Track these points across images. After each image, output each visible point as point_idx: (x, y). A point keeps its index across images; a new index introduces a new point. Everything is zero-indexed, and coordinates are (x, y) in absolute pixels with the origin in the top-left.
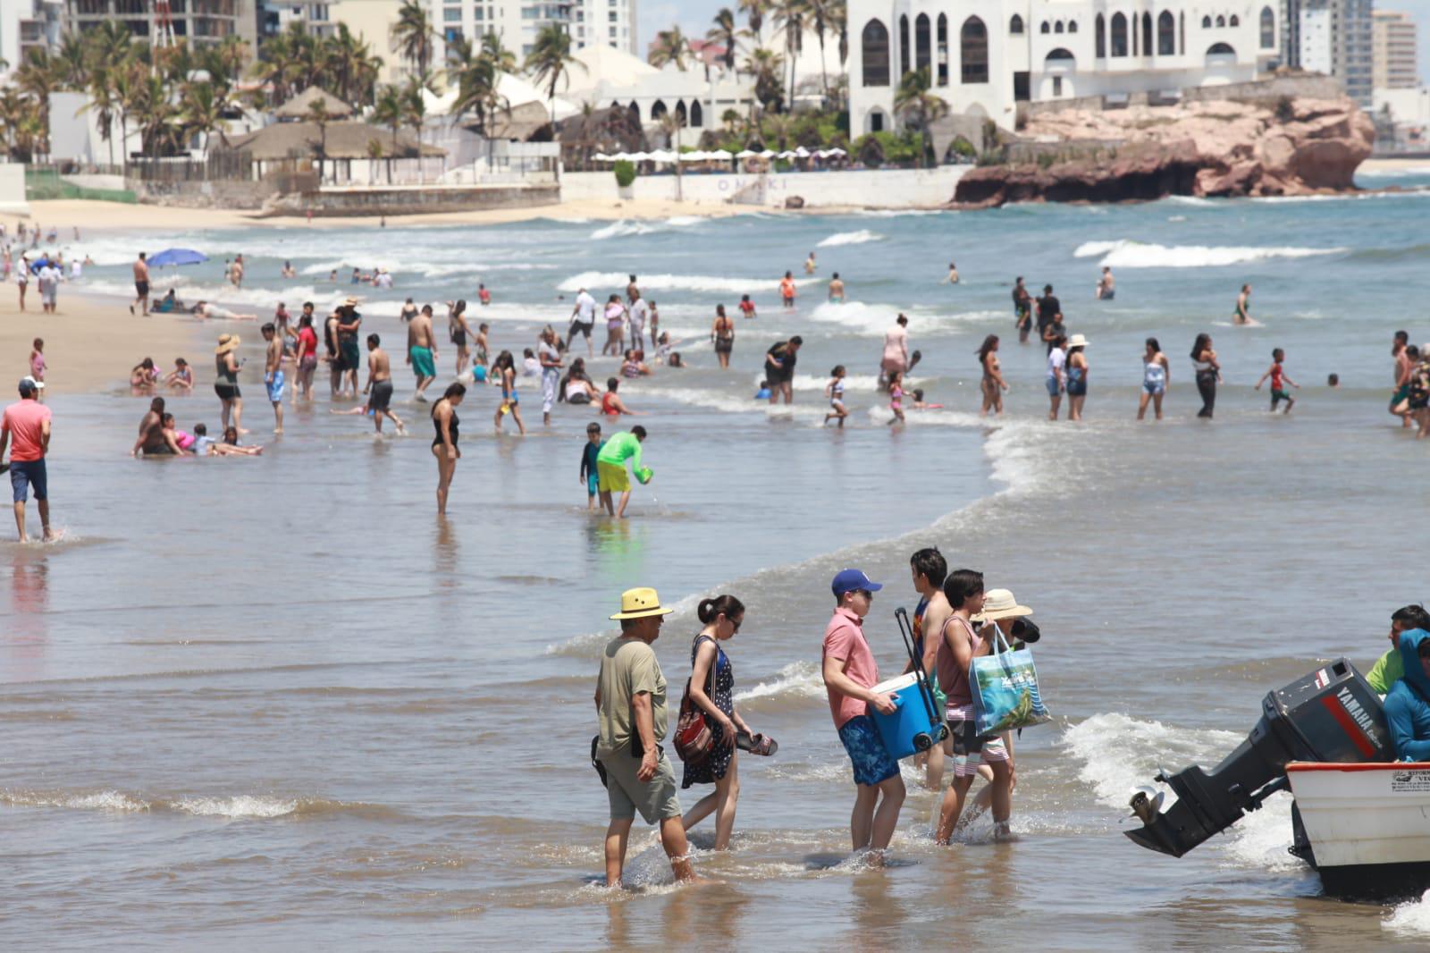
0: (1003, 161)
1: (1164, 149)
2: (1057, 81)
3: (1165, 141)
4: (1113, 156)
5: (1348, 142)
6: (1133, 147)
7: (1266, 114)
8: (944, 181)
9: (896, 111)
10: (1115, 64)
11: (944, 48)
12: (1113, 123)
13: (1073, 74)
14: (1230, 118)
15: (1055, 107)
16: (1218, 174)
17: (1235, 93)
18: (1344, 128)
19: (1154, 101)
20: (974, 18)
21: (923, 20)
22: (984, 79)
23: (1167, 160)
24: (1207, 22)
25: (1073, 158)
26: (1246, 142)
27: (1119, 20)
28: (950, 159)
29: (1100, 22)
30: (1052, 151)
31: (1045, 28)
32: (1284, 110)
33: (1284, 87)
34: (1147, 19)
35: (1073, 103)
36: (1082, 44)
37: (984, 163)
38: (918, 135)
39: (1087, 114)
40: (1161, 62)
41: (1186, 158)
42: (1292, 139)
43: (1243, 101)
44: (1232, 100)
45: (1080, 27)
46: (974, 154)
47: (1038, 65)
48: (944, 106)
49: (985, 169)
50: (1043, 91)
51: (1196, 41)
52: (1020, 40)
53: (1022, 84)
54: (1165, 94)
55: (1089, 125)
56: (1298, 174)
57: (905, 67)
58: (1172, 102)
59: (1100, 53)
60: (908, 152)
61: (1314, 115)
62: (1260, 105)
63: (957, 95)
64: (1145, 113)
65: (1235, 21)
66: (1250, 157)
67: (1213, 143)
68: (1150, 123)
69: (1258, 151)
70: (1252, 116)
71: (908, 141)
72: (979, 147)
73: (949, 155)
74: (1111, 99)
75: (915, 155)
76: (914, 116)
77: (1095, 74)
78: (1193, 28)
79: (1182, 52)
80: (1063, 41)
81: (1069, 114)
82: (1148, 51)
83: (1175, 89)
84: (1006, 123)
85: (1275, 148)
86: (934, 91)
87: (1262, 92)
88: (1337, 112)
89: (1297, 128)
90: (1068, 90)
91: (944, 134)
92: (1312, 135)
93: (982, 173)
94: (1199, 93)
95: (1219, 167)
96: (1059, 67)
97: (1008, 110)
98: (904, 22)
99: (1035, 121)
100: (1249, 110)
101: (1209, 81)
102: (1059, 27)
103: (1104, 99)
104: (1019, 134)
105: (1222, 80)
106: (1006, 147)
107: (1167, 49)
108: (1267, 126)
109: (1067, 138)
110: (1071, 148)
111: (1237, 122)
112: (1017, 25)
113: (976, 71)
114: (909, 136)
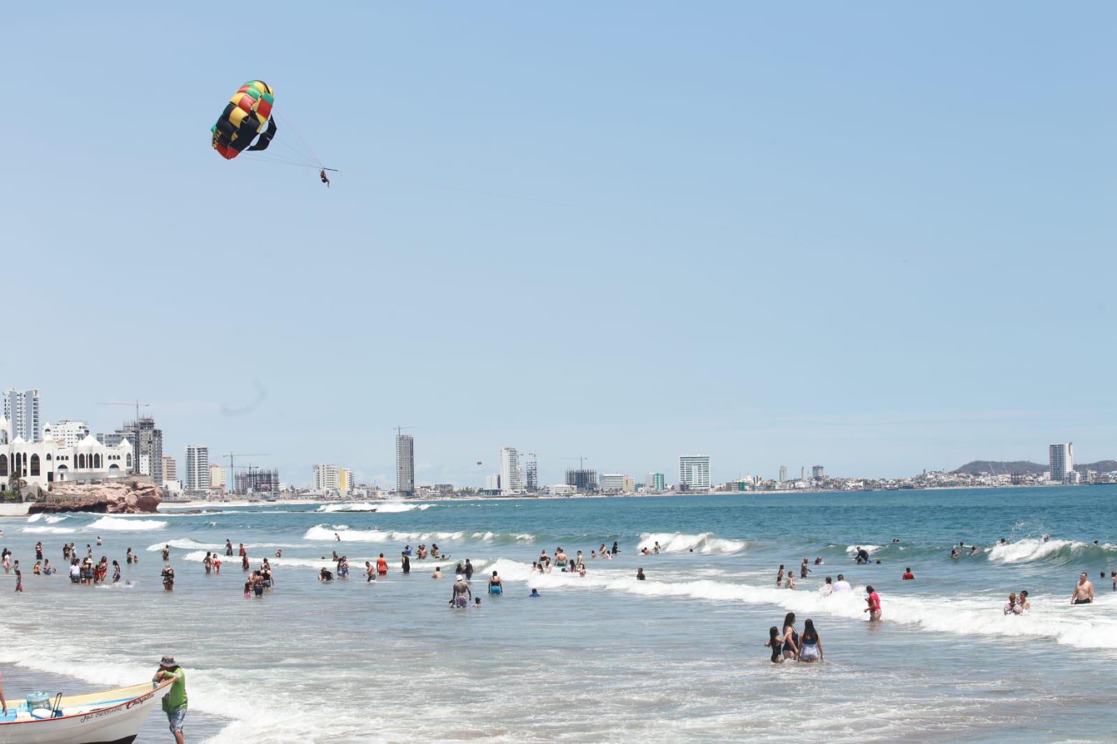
0: (44, 501)
1: (96, 498)
2: (62, 475)
3: (97, 495)
4: (80, 500)
5: (154, 497)
6: (86, 497)
7: (129, 487)
8: (26, 506)
9: (9, 484)
10: (80, 470)
11: (25, 464)
12: (80, 489)
13: (67, 473)
14: (117, 488)
15: (61, 484)
16: (113, 506)
17: (119, 480)
18: (153, 492)
19: (93, 482)
20: (35, 454)
21: (18, 455)
22: (39, 475)
23: (97, 501)
24: (110, 457)
25: (67, 500)
26: (123, 496)
27: (82, 456)
28: (27, 500)
29: (76, 456)
30: (60, 498)
31: (58, 458)
32: (134, 486)
33: (134, 479)
34: (91, 456)
35: (68, 482)
36: (70, 464)
37: (38, 501)
38: (17, 492)
39: (71, 486)
40: (95, 470)
41: (103, 501)
42: (137, 495)
43: (121, 483)
44: (118, 483)
45: (69, 458)
46: (35, 498)
47: (56, 470)
48: (25, 483)
49: (38, 504)
50: (57, 479)
51: (107, 463)
52: (50, 462)
53: (51, 476)
54: (97, 481)
55: (72, 490)
56: (139, 507)
57: (13, 470)
58: (99, 483)
59: (76, 467)
60: (14, 498)
61: (144, 488)
62: (127, 485)
63: (30, 479)
64: (90, 486)
65: (119, 458)
66: (124, 501)
67: (112, 496)
68: (92, 490)
69: (126, 499)
70: (124, 488)
71: (14, 494)
72: (36, 496)
73: (26, 499)
74: (79, 482)
75: (16, 498)
76: (15, 486)
77: (74, 473)
78: (105, 459)
79: (102, 467)
80: (64, 462)
81: (66, 486)
82: (91, 467)
83: (100, 479)
84: (45, 489)
85: (132, 499)
86: (22, 478)
87: (128, 480)
88: (151, 487)
89: (139, 492)
90: (65, 479)
91: (25, 492)
92: (143, 494)
93: (37, 505)
94: (107, 480)
95: (114, 504)
96: (62, 471)
97: (46, 485)
98: (12, 455)
99: (55, 488)
100: (123, 486)
101: (110, 476)
102: (63, 458)
103: (77, 482)
104: (50, 492)
105: (115, 476)
106: (45, 496)
107: (97, 466)
108: (129, 491)
109: (65, 494)
110: (67, 497)
111: (119, 490)
112: (49, 457)
113: (36, 472)
114: (14, 492)
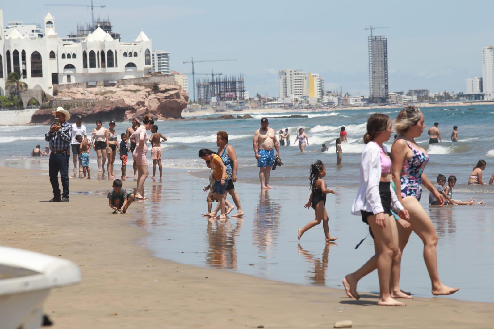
0: (51, 107)
1: (112, 102)
2: (69, 77)
3: (112, 100)
4: (93, 105)
5: (179, 101)
6: (100, 102)
7: (149, 90)
8: (29, 113)
9: (6, 88)
10: (91, 70)
11: (24, 63)
12: (91, 93)
13: (75, 74)
14: (135, 91)
15: (68, 86)
16: (132, 113)
17: (136, 82)
18: (177, 95)
19: (106, 84)
20: (36, 52)
21: (16, 52)
22: (41, 76)
23: (114, 107)
24: (125, 54)
25: (78, 106)
26: (142, 100)
27: (92, 53)
29: (85, 54)
30: (70, 103)
31: (63, 56)
32: (155, 88)
33: (155, 80)
34: (103, 53)
35: (75, 85)
36: (78, 62)
37: (43, 108)
38: (16, 97)
39: (81, 89)
40: (109, 70)
41: (121, 106)
42: (159, 99)
43: (140, 85)
44: (136, 84)
45: (77, 56)
46: (38, 104)
47: (61, 71)
48: (26, 86)
49: (43, 110)
50: (63, 81)
51: (122, 61)
52: (54, 61)
53: (55, 78)
54: (110, 82)
55: (82, 94)
56: (161, 112)
57: (9, 71)
58: (113, 85)
59: (85, 66)
60: (12, 104)
61: (166, 90)
62: (146, 86)
63: (30, 81)
64: (104, 89)
65: (136, 55)
66: (144, 106)
67: (130, 100)
68: (105, 93)
69: (146, 104)
70: (144, 91)
71: (12, 99)
72: (40, 102)
73: (28, 105)
74: (90, 84)
75: (14, 105)
76: (14, 90)
77: (83, 74)
78: (120, 57)
79: (117, 66)
80: (71, 61)
81: (74, 89)
82: (103, 66)
83: (114, 80)
84: (50, 93)
85: (153, 103)
86: (22, 80)
87: (146, 81)
88: (175, 89)
89: (161, 95)
90: (73, 80)
91: (26, 97)
92: (166, 98)
93: (42, 112)
94: (123, 82)
95: (133, 110)
96: (69, 71)
97: (50, 88)
98: (8, 53)
99: (60, 92)
100: (142, 88)
101: (126, 77)
102: (69, 56)
103: (87, 84)
104: (55, 97)
105: (133, 77)
106: (51, 102)
107: (111, 65)
108: (149, 94)
109: (74, 98)
110: (78, 103)
111: (138, 93)
112: (52, 55)
113: (37, 72)
114: (12, 97)
